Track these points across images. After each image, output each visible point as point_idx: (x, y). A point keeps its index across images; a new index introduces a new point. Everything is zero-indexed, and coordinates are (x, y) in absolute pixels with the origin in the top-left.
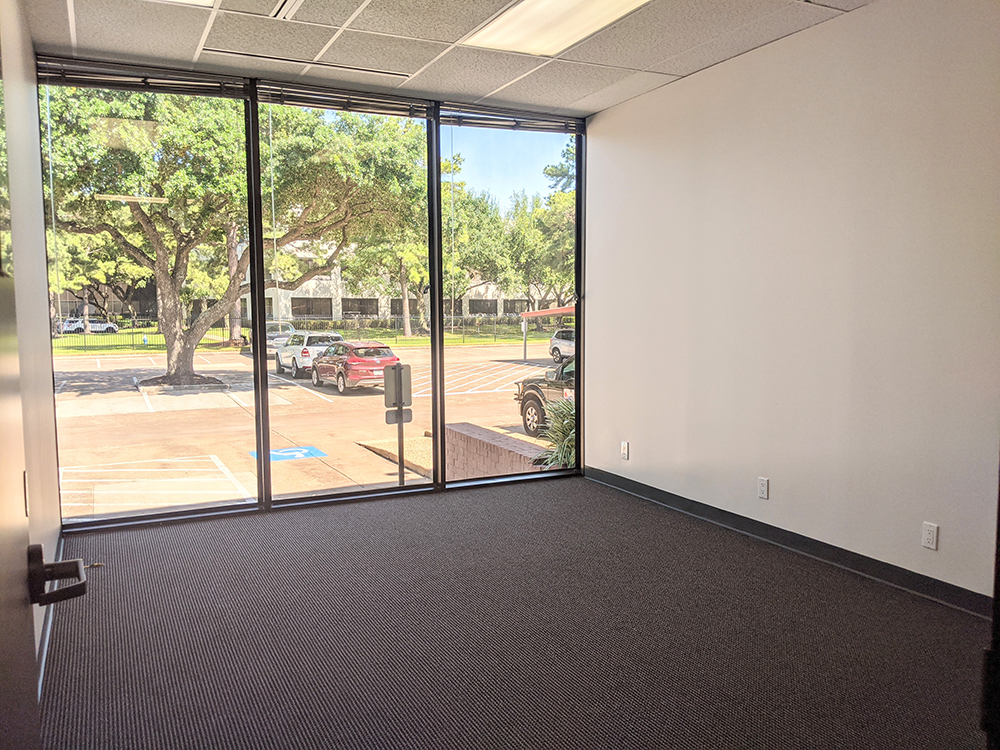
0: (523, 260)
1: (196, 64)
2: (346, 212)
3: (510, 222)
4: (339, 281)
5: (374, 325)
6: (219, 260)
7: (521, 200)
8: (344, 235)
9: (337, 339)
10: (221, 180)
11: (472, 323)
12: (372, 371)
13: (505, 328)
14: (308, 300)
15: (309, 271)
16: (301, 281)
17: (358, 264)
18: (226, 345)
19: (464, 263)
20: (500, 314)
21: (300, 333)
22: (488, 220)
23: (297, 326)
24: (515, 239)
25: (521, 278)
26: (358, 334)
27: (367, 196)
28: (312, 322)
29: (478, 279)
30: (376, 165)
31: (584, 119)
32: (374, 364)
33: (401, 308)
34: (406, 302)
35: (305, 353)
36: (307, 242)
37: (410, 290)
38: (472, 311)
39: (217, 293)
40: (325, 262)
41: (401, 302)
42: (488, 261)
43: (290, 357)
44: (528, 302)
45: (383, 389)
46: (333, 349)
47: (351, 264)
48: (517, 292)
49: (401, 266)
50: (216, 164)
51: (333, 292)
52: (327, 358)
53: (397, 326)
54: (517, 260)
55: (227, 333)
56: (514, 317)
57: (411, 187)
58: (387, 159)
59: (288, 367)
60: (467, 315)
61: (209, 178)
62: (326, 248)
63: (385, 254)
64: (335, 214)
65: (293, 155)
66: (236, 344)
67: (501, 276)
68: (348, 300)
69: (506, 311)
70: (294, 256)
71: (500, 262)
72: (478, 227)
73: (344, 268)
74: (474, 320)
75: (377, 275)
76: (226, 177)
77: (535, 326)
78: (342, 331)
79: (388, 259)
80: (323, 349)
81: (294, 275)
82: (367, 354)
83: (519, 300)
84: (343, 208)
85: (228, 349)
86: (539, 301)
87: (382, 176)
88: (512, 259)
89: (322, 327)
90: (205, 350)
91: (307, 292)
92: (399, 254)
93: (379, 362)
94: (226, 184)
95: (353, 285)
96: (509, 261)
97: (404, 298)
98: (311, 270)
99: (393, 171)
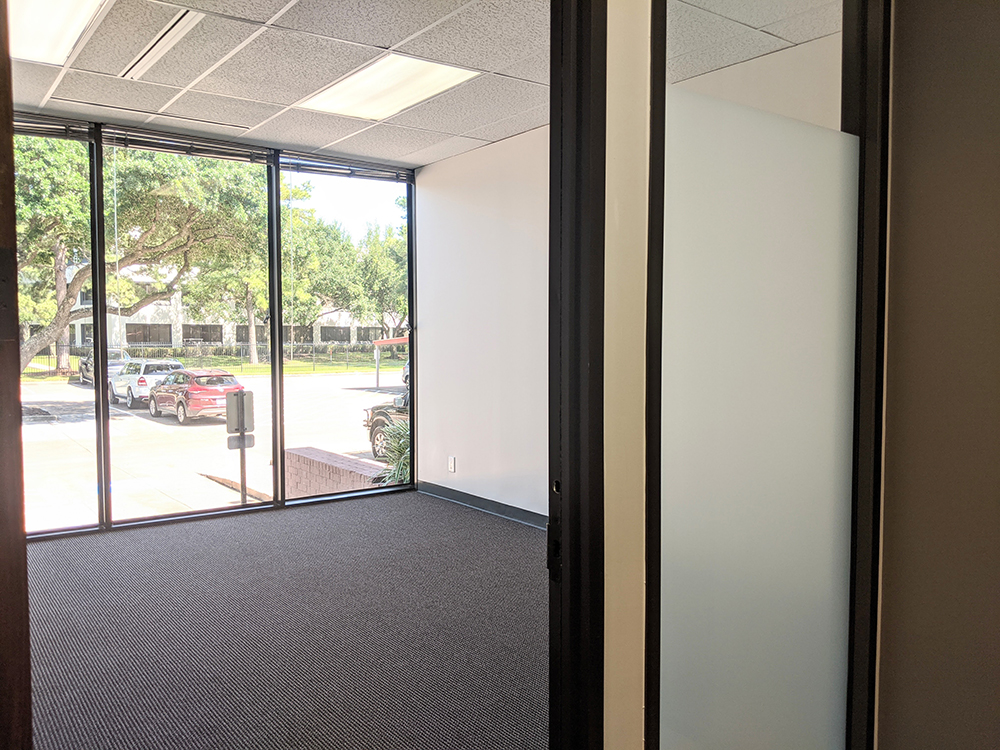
0: (376, 288)
1: (43, 109)
2: (189, 237)
3: (363, 250)
4: (180, 307)
5: (219, 352)
6: (46, 283)
7: (373, 229)
8: (186, 261)
9: (178, 367)
10: (52, 202)
11: (324, 351)
12: (215, 399)
13: (359, 355)
14: (145, 326)
15: (147, 296)
16: (138, 306)
17: (200, 289)
18: (53, 374)
19: (316, 289)
20: (354, 341)
21: (135, 361)
22: (340, 247)
23: (133, 354)
24: (367, 268)
25: (374, 306)
26: (201, 362)
27: (211, 222)
28: (150, 349)
29: (329, 307)
30: (221, 192)
31: (413, 171)
32: (217, 393)
33: (248, 334)
34: (253, 330)
35: (142, 381)
36: (145, 266)
37: (258, 316)
38: (324, 338)
39: (42, 318)
40: (164, 287)
41: (247, 328)
42: (340, 288)
43: (124, 386)
44: (383, 329)
45: (225, 418)
46: (173, 377)
47: (193, 289)
48: (370, 320)
49: (247, 293)
50: (46, 185)
51: (173, 317)
52: (165, 386)
53: (242, 353)
54: (370, 288)
55: (54, 361)
56: (368, 344)
57: (257, 215)
58: (232, 186)
59: (123, 397)
60: (318, 342)
61: (37, 199)
62: (166, 272)
63: (230, 280)
64: (176, 239)
65: (131, 178)
66: (64, 373)
67: (354, 304)
68: (189, 326)
69: (360, 338)
70: (130, 281)
71: (352, 289)
72: (330, 254)
73: (186, 293)
74: (326, 347)
75: (221, 300)
76: (57, 198)
77: (389, 354)
78: (182, 359)
79: (233, 285)
80: (162, 378)
81: (130, 300)
82: (208, 382)
83: (372, 328)
84: (185, 233)
85: (55, 378)
86: (394, 330)
87: (227, 203)
88: (365, 286)
89: (160, 354)
90: (29, 379)
91: (144, 317)
92: (246, 280)
93: (222, 391)
94: (57, 206)
95: (195, 311)
96: (361, 288)
97: (250, 324)
98: (149, 295)
99: (239, 198)
